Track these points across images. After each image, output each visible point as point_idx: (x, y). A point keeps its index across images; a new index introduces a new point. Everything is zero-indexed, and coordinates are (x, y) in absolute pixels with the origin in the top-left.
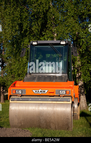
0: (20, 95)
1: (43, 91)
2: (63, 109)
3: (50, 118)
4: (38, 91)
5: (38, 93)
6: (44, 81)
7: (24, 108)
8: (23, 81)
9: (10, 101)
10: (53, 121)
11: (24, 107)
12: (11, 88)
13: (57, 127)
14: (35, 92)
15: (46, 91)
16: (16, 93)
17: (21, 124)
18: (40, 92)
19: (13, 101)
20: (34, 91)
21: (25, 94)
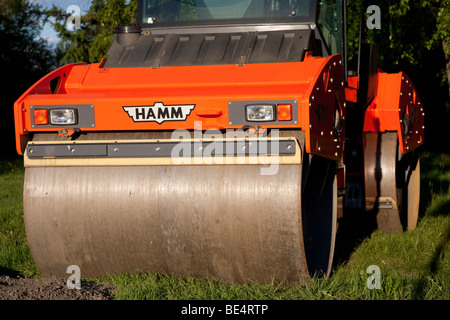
0: (71, 132)
1: (170, 108)
2: (262, 190)
3: (204, 231)
4: (151, 110)
5: (151, 119)
6: (195, 63)
7: (90, 191)
8: (101, 66)
9: (27, 161)
10: (220, 245)
11: (90, 186)
12: (26, 102)
13: (240, 271)
14: (138, 114)
15: (186, 110)
16: (49, 122)
17: (83, 258)
18: (156, 114)
19: (41, 157)
20: (132, 111)
21: (93, 127)
